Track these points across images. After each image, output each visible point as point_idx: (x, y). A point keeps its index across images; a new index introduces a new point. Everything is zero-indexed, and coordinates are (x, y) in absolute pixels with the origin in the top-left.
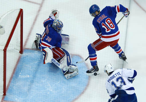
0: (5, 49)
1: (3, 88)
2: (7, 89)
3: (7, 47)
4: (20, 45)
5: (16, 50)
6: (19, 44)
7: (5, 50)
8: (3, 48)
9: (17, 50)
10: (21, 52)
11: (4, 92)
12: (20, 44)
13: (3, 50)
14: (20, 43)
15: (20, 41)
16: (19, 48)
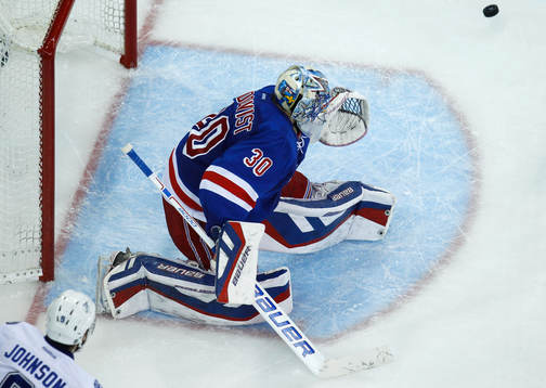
0: (45, 45)
1: (38, 243)
2: (63, 248)
3: (57, 38)
4: (122, 27)
5: (102, 52)
6: (116, 19)
7: (47, 54)
8: (38, 40)
9: (108, 48)
10: (129, 59)
11: (42, 265)
12: (122, 20)
13: (39, 51)
14: (122, 14)
15: (122, 7)
16: (118, 42)
